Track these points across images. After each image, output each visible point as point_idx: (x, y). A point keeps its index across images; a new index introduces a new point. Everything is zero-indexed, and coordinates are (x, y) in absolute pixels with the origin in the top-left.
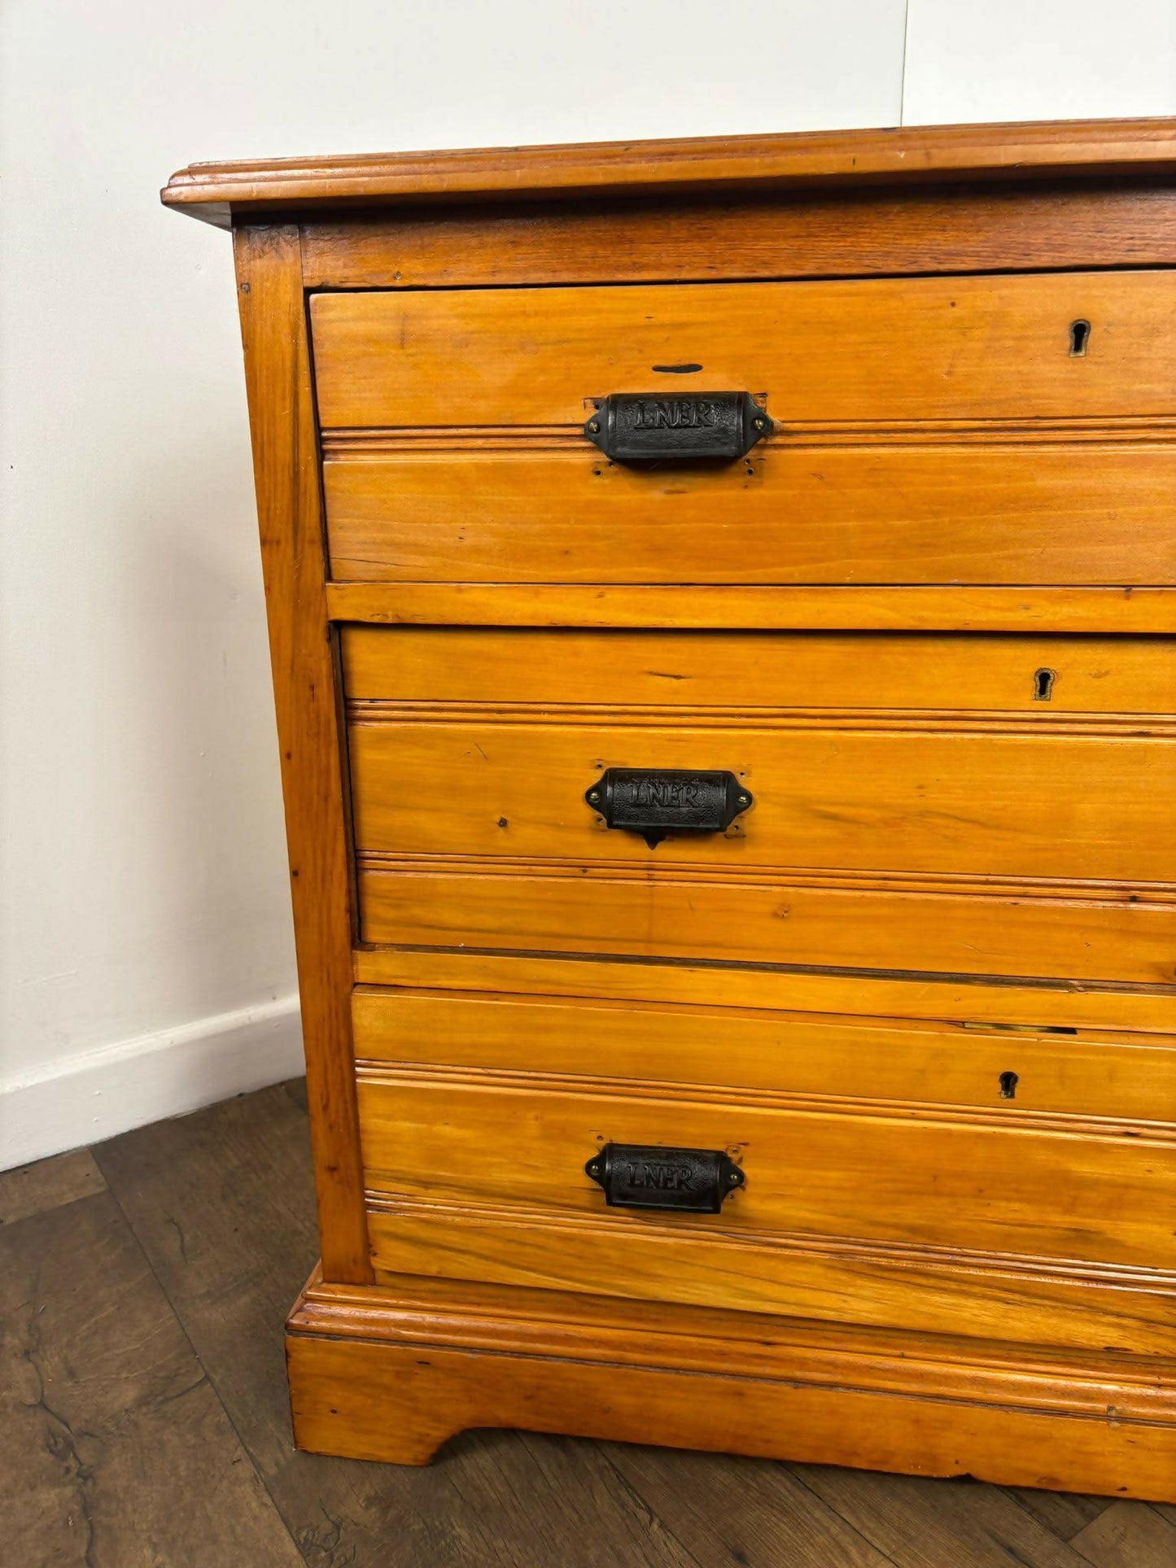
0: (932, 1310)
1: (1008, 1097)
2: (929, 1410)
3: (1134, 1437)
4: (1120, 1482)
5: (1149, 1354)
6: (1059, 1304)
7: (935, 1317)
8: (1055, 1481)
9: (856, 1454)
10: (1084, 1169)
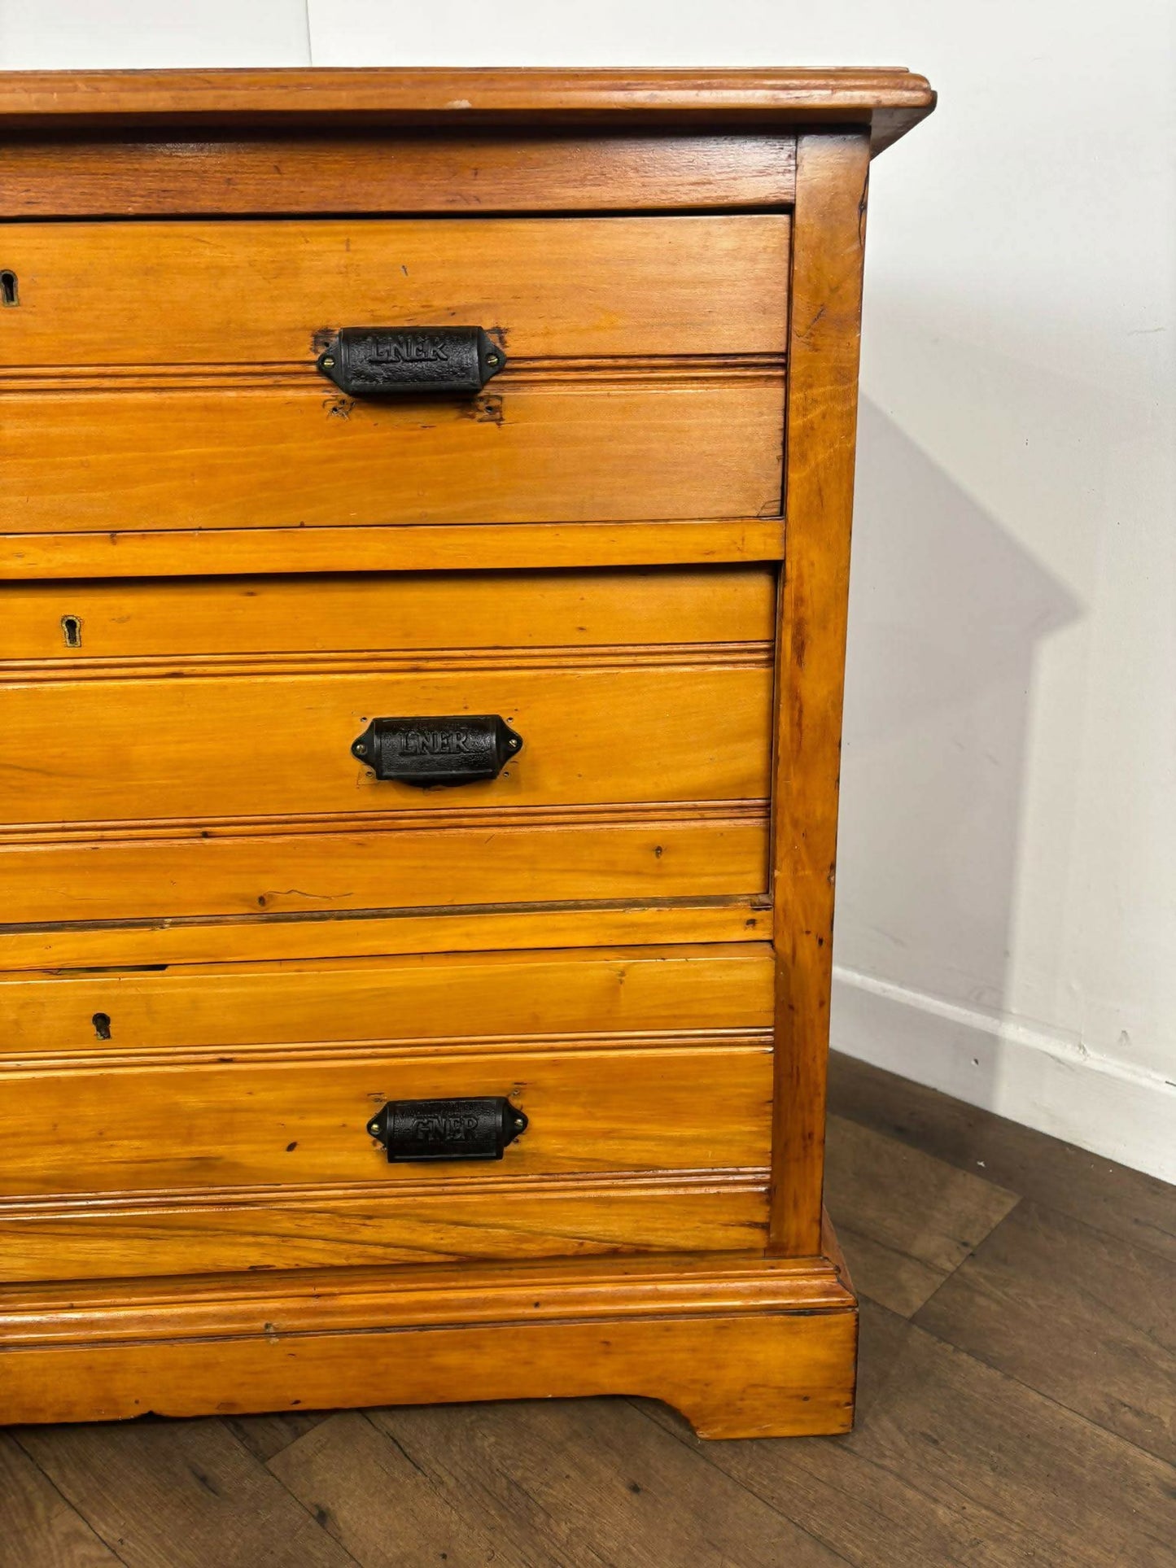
0: (81, 1257)
1: (105, 1038)
2: (102, 1356)
3: (293, 1350)
4: (292, 1395)
5: (291, 1267)
6: (199, 1233)
7: (85, 1263)
8: (232, 1405)
9: (41, 1410)
10: (191, 1101)
